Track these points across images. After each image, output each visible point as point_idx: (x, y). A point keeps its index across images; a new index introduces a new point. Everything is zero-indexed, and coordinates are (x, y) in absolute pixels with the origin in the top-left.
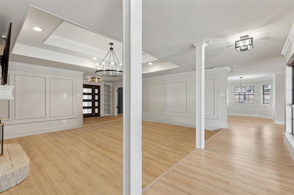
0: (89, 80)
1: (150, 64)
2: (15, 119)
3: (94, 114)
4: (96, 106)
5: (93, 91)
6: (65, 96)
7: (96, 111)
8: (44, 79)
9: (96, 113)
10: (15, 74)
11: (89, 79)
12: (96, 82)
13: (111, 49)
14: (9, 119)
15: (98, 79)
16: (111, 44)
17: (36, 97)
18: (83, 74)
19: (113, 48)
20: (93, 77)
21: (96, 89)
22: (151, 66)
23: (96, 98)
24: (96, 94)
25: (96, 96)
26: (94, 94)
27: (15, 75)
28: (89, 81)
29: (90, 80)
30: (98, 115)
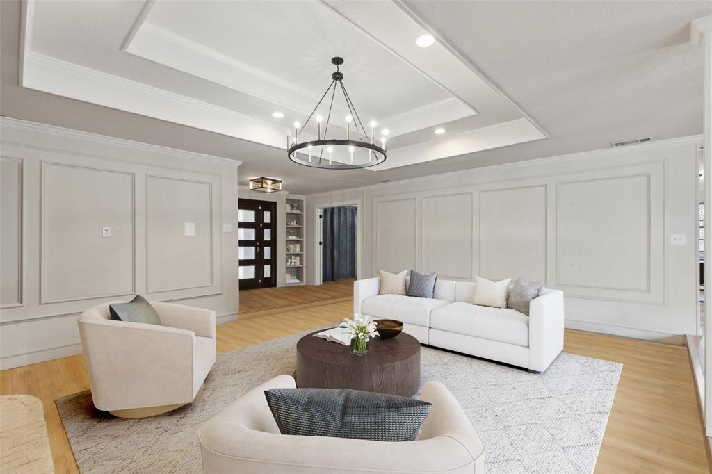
0: (251, 186)
1: (440, 131)
2: (40, 304)
3: (260, 281)
4: (265, 258)
5: (259, 217)
6: (190, 229)
7: (267, 271)
8: (130, 177)
9: (265, 276)
10: (41, 161)
11: (251, 183)
12: (269, 192)
13: (338, 76)
14: (21, 303)
15: (275, 182)
16: (337, 61)
17: (104, 232)
18: (238, 167)
19: (341, 74)
20: (263, 178)
21: (265, 212)
22: (440, 139)
23: (267, 235)
24: (267, 226)
25: (265, 230)
26: (261, 225)
27: (41, 164)
28: (251, 188)
29: (253, 186)
30: (271, 282)
